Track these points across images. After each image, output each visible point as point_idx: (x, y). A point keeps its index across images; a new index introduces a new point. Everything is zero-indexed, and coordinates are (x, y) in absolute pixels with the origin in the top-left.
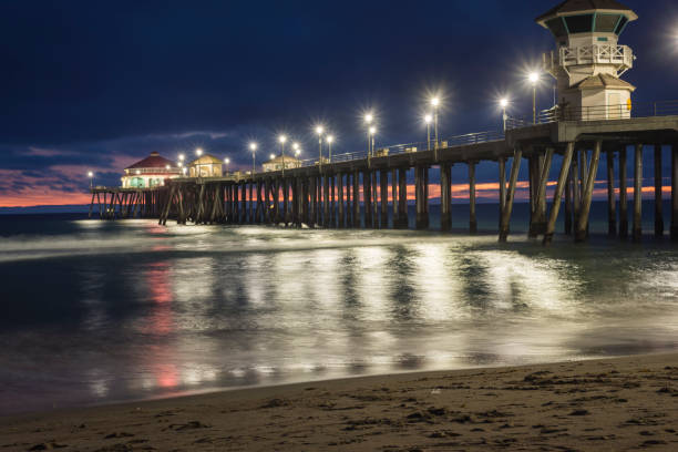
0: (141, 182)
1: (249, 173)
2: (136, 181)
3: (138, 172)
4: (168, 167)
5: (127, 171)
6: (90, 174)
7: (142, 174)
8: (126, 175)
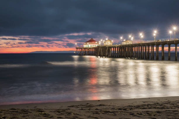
0: (89, 46)
1: (120, 45)
2: (87, 46)
3: (88, 43)
4: (96, 42)
5: (85, 43)
6: (76, 44)
7: (89, 44)
8: (85, 44)
